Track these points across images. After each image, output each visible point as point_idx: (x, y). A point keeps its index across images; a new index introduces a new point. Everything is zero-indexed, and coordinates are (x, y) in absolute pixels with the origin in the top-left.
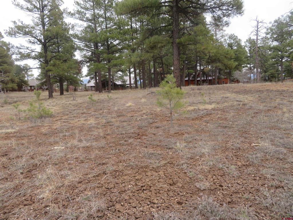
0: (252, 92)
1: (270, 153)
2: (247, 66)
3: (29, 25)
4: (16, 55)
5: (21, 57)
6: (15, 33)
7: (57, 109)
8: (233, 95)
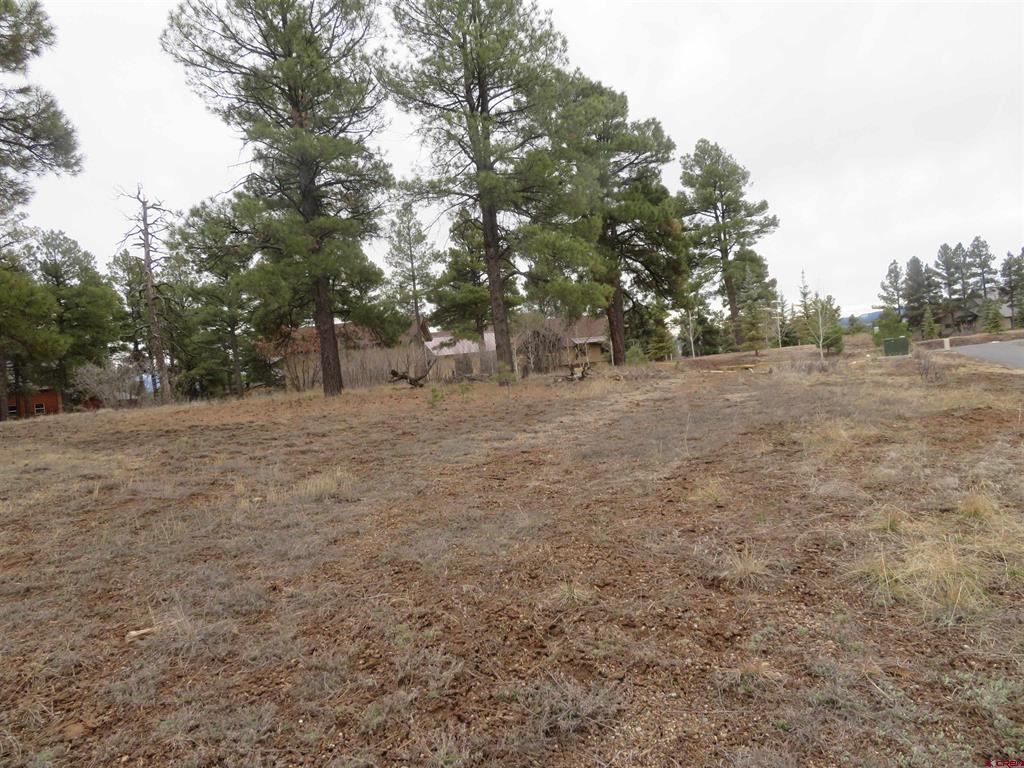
0: (141, 437)
1: (188, 649)
2: (124, 348)
8: (68, 456)
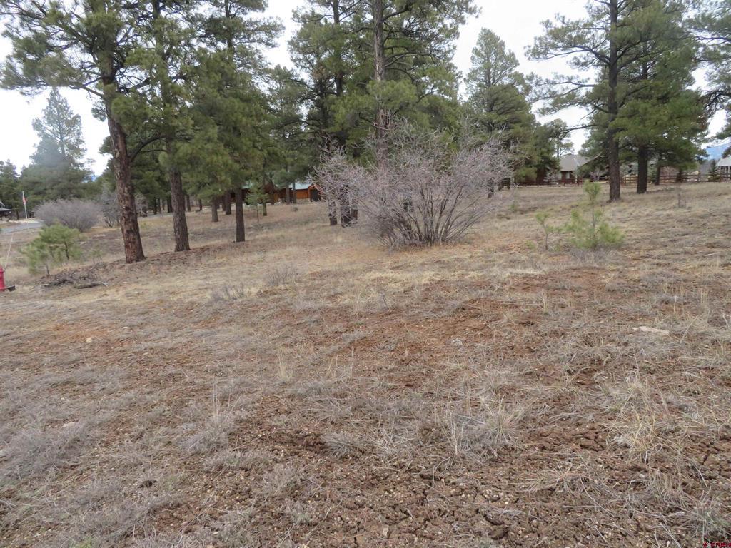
3: (578, 22)
4: (543, 101)
5: (554, 104)
6: (546, 49)
7: (634, 229)
